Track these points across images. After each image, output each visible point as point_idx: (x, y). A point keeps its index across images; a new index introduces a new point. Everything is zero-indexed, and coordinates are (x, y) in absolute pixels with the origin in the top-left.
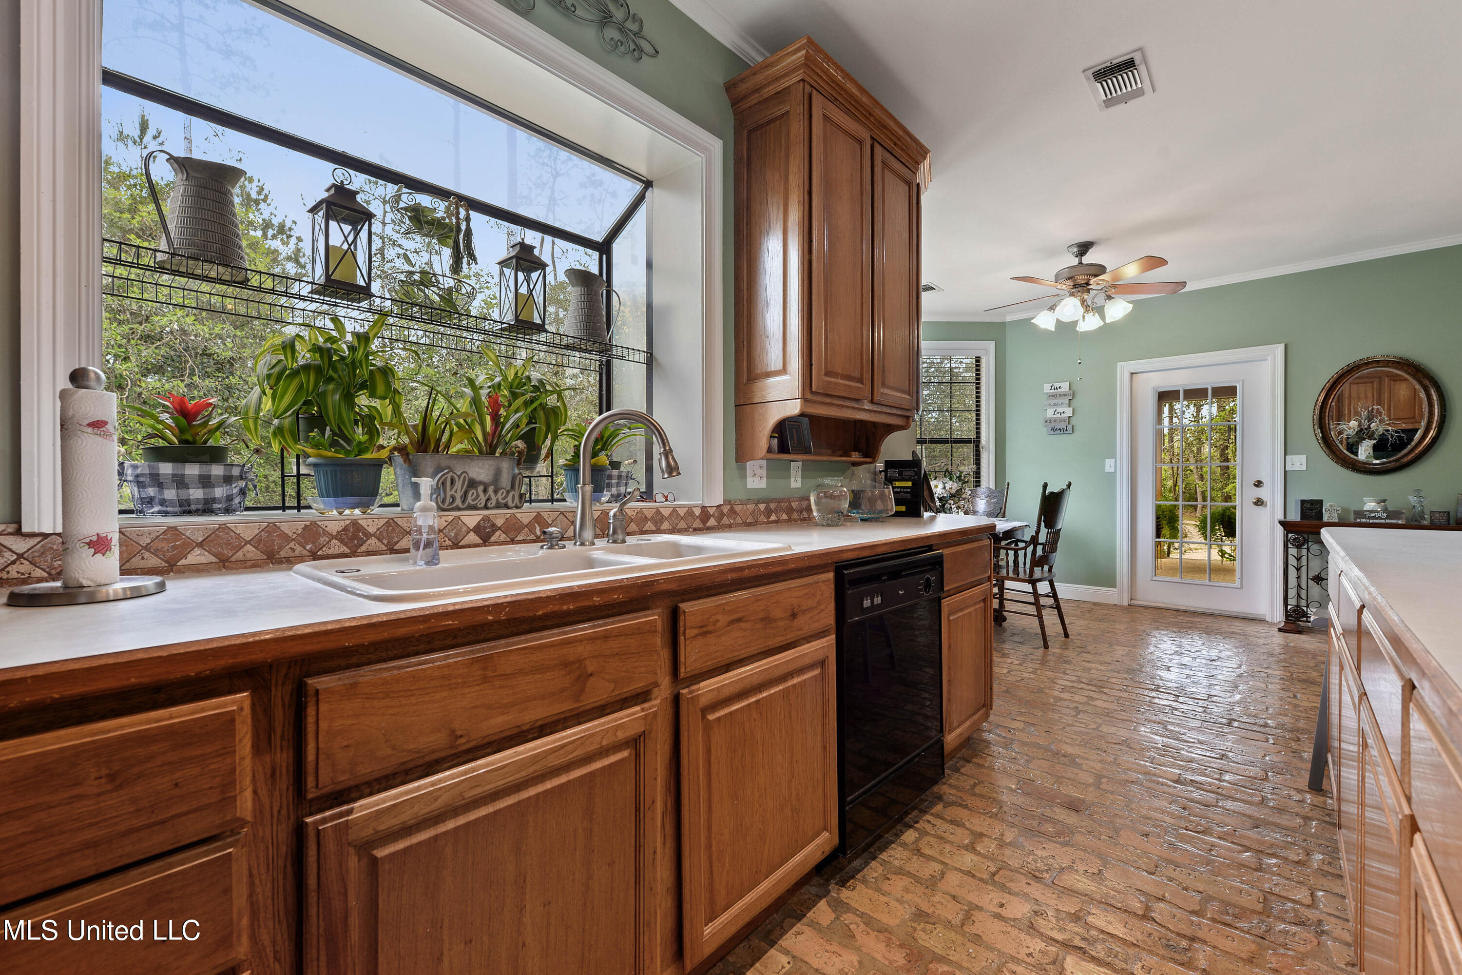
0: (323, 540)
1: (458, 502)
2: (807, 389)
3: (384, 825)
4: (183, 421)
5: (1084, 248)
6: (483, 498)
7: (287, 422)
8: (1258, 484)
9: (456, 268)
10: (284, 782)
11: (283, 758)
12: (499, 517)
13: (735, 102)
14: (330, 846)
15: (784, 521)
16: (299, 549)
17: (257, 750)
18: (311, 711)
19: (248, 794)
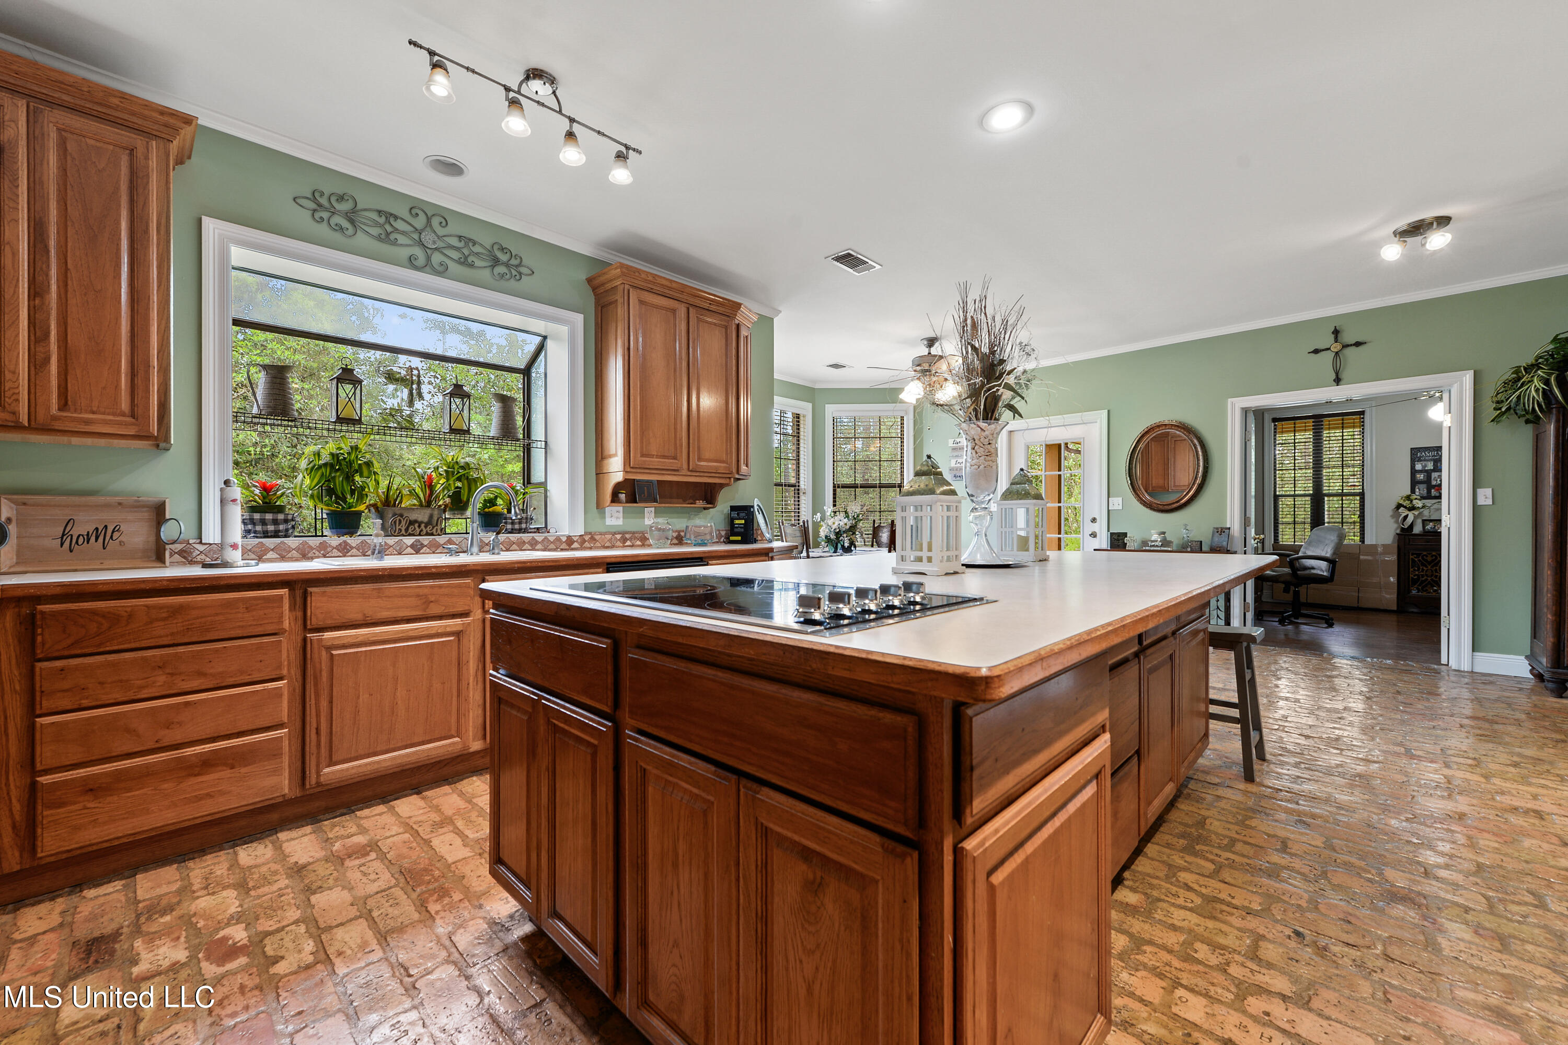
0: (329, 549)
1: (403, 532)
2: (627, 466)
3: (336, 642)
4: (265, 493)
5: (931, 342)
6: (418, 530)
7: (315, 492)
8: (1094, 520)
9: (411, 403)
10: (300, 622)
11: (299, 614)
12: (425, 540)
13: (594, 289)
14: (315, 645)
15: (639, 546)
16: (317, 553)
17: (290, 610)
18: (309, 599)
19: (287, 621)
